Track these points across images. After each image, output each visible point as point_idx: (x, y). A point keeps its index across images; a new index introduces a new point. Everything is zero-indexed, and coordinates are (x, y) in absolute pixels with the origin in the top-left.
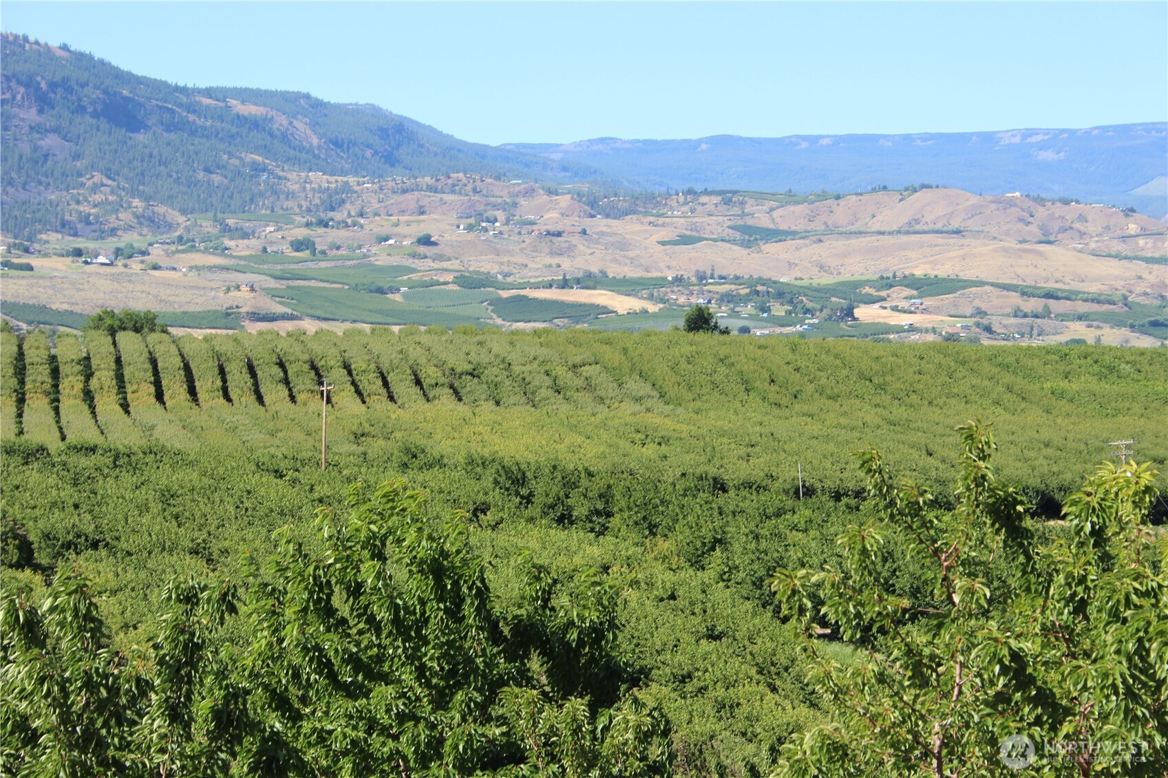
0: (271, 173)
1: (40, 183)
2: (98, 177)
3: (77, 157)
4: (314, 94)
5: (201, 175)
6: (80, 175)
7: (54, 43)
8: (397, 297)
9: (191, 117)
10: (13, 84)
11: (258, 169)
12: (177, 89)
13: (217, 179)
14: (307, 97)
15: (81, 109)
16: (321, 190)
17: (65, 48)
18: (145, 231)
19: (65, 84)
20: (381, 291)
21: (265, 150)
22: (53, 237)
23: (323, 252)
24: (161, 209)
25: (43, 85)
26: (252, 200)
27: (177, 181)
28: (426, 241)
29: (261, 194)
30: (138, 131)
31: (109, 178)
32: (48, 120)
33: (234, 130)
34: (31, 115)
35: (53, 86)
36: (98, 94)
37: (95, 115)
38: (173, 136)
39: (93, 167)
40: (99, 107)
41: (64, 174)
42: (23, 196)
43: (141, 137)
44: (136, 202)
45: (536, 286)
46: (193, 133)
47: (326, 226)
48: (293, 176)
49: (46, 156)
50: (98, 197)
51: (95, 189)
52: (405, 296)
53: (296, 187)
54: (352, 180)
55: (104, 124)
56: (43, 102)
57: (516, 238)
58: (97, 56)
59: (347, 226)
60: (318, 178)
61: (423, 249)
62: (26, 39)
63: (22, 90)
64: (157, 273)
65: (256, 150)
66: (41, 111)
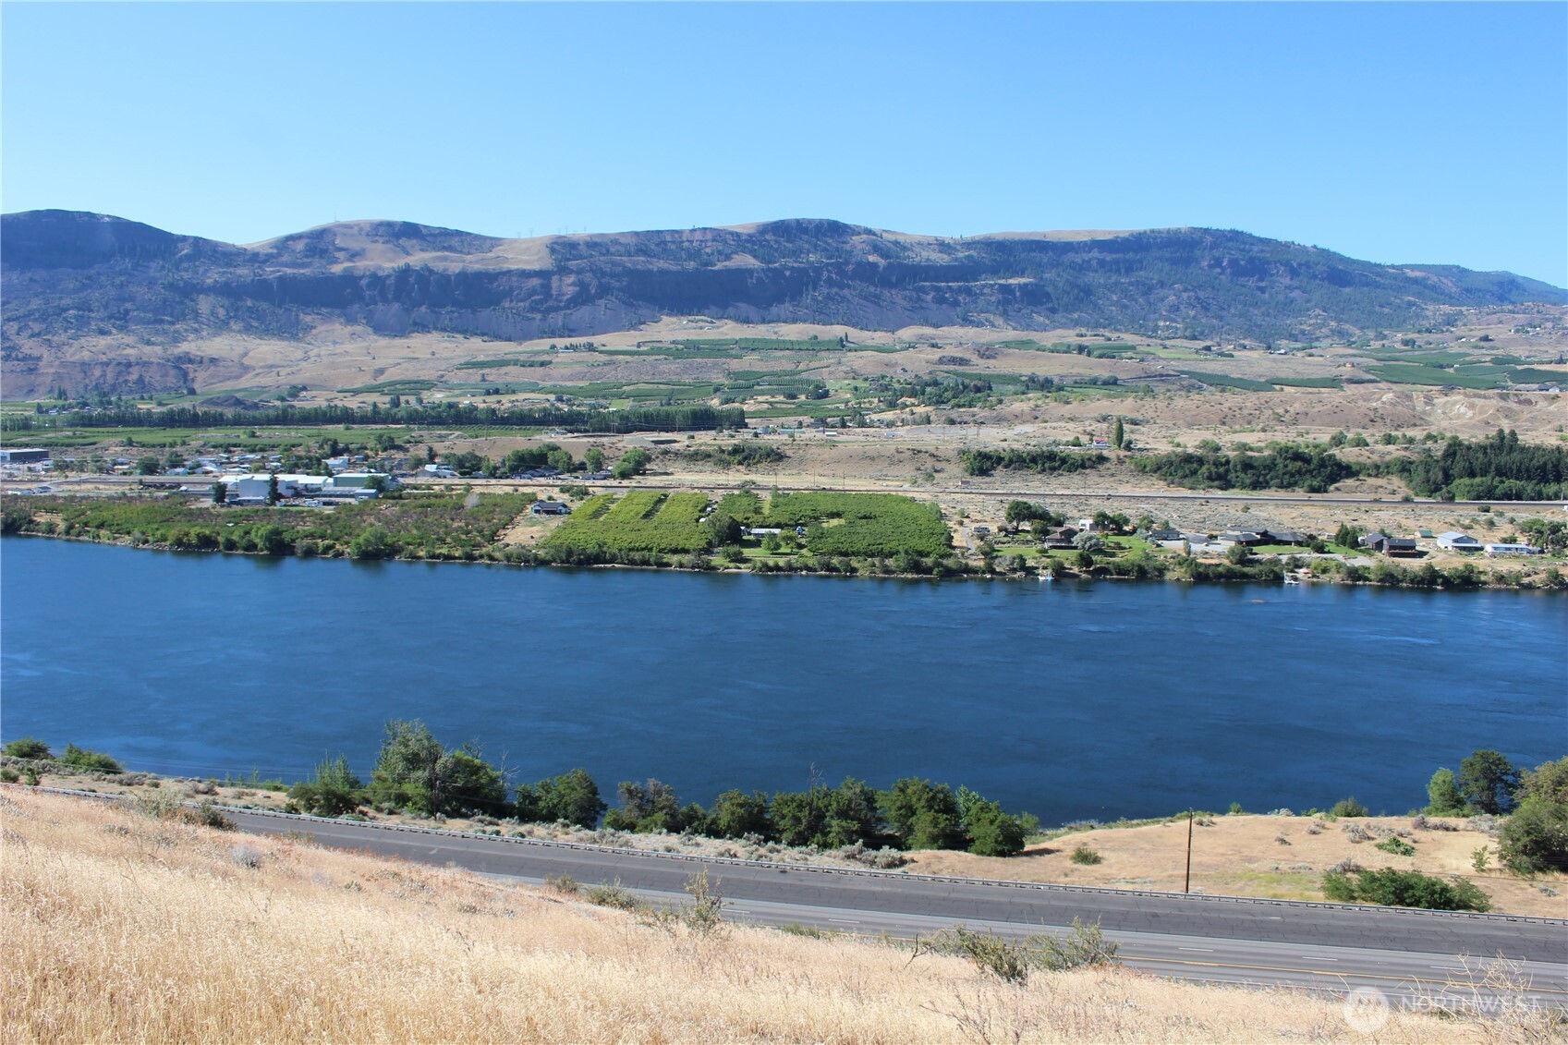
0: (1418, 306)
1: (1285, 315)
2: (1318, 311)
3: (1308, 301)
4: (1462, 266)
5: (1377, 309)
6: (1308, 310)
7: (1309, 245)
8: (1451, 370)
9: (1378, 279)
10: (1278, 265)
11: (1410, 304)
12: (1376, 265)
13: (1386, 310)
14: (1458, 267)
15: (1315, 277)
16: (1445, 314)
17: (1315, 247)
18: (1335, 338)
19: (1307, 265)
20: (1441, 367)
21: (1420, 295)
22: (1284, 342)
23: (1420, 346)
24: (1346, 326)
25: (1295, 265)
26: (1404, 321)
27: (1363, 313)
28: (1486, 339)
29: (1410, 318)
30: (1345, 287)
31: (1324, 311)
32: (1295, 283)
33: (1401, 285)
34: (1287, 281)
35: (1300, 265)
36: (1325, 268)
37: (1322, 279)
38: (1365, 289)
39: (1316, 306)
40: (1325, 275)
41: (1300, 311)
42: (1274, 321)
43: (1347, 290)
44: (1333, 323)
45: (1542, 363)
46: (1377, 287)
47: (1430, 332)
48: (1431, 307)
49: (1292, 302)
50: (1312, 321)
51: (1316, 316)
52: (1456, 370)
53: (1428, 313)
54: (1464, 309)
55: (1326, 282)
56: (1294, 273)
57: (1547, 336)
58: (1332, 250)
59: (1443, 332)
60: (1446, 308)
61: (1482, 344)
62: (1293, 243)
63: (1283, 268)
64: (1310, 358)
65: (1413, 295)
66: (1292, 279)
